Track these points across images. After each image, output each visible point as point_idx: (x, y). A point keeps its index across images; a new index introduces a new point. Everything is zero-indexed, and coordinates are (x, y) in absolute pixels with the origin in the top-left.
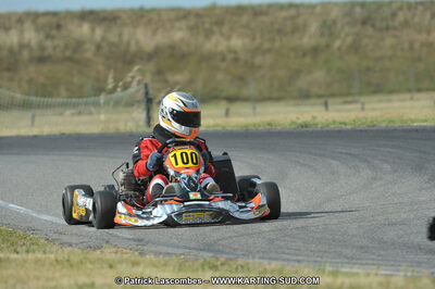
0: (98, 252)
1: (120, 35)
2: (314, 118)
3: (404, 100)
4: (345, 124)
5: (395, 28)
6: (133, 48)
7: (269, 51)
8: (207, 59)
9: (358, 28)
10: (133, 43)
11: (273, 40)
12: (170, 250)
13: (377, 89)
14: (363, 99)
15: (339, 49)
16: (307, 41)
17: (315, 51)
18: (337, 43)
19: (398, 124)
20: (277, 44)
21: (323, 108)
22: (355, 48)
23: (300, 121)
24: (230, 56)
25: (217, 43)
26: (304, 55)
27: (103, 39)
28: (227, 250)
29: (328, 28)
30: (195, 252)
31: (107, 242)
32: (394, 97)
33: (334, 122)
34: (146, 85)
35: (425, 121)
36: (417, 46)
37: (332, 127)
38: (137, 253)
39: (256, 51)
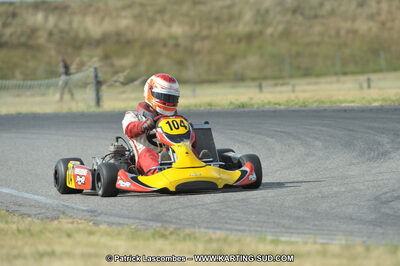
0: (56, 222)
1: (71, 23)
2: (251, 99)
3: (331, 83)
4: (280, 105)
5: (322, 17)
6: (82, 35)
7: (207, 37)
8: (150, 44)
9: (289, 16)
10: (81, 30)
11: (210, 27)
12: (122, 221)
13: (307, 73)
14: (293, 81)
15: (272, 35)
16: (242, 28)
17: (249, 37)
18: (269, 31)
19: (327, 105)
20: (215, 31)
21: (257, 90)
22: (286, 34)
23: (237, 103)
24: (171, 43)
25: (159, 31)
26: (240, 40)
27: (56, 26)
28: (174, 220)
29: (261, 17)
30: (144, 222)
31: (64, 213)
32: (322, 80)
33: (269, 103)
34: (96, 69)
35: (353, 102)
36: (343, 33)
37: (267, 107)
38: (91, 224)
39: (195, 37)
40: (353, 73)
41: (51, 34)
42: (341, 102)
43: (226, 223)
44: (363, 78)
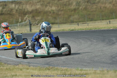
0: (18, 66)
1: (23, 7)
2: (75, 28)
3: (99, 22)
4: (83, 29)
5: (96, 3)
6: (26, 10)
7: (62, 10)
8: (46, 13)
9: (86, 3)
10: (26, 9)
11: (64, 7)
12: (37, 65)
13: (92, 20)
14: (88, 22)
15: (81, 9)
16: (73, 7)
17: (75, 10)
18: (81, 8)
19: (97, 29)
21: (77, 25)
22: (85, 9)
23: (71, 29)
24: (52, 12)
26: (72, 11)
27: (18, 8)
28: (52, 64)
29: (78, 4)
30: (44, 65)
31: (20, 63)
32: (96, 22)
33: (80, 29)
34: (30, 20)
35: (105, 28)
36: (102, 8)
38: (28, 66)
39: (59, 10)
40: (105, 20)
41: (17, 10)
42: (101, 28)
43: (68, 65)
44: (108, 21)
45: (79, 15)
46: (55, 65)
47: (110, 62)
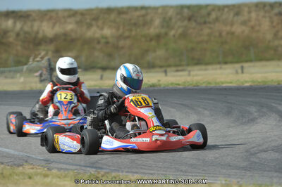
0: (21, 168)
1: (32, 26)
2: (159, 81)
3: (216, 69)
4: (179, 84)
5: (210, 23)
6: (40, 35)
7: (128, 37)
8: (88, 42)
9: (186, 23)
10: (41, 32)
11: (131, 30)
12: (67, 167)
13: (198, 62)
14: (189, 68)
15: (174, 36)
16: (153, 31)
17: (158, 37)
18: (172, 33)
19: (213, 85)
20: (133, 33)
21: (164, 74)
22: (184, 35)
23: (150, 83)
24: (103, 41)
25: (94, 32)
26: (151, 40)
27: (21, 29)
28: (105, 167)
29: (167, 23)
30: (83, 168)
31: (26, 162)
32: (210, 67)
33: (172, 84)
34: (49, 60)
35: (231, 83)
36: (224, 34)
37: (171, 86)
38: (46, 169)
39: (120, 37)
40: (232, 62)
41: (18, 35)
42: (223, 83)
43: (141, 168)
44: (238, 66)
45: (167, 50)
46: (111, 168)
47: (245, 164)
